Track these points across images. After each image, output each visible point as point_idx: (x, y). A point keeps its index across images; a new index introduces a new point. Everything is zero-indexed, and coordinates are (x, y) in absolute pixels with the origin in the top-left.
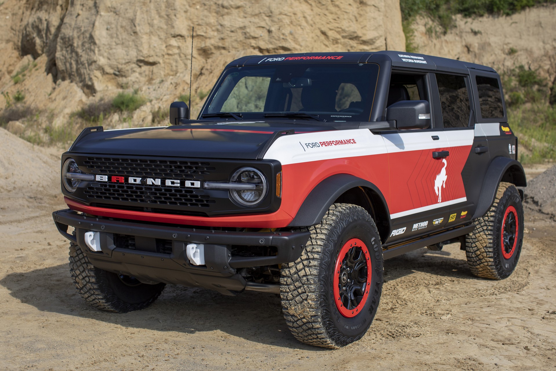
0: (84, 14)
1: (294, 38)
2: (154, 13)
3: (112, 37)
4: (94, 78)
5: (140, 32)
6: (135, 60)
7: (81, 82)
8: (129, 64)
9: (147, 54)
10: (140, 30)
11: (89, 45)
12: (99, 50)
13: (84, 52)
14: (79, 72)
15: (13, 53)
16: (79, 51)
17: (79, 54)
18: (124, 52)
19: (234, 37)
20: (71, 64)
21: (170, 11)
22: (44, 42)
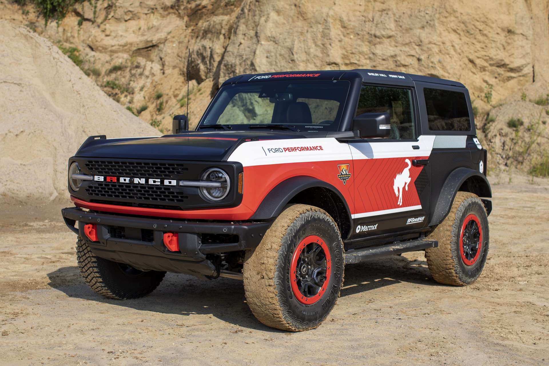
0: (246, 43)
1: (443, 66)
2: (310, 43)
3: (271, 65)
4: (255, 103)
5: (298, 60)
7: (243, 106)
10: (297, 58)
11: (250, 72)
15: (179, 78)
19: (385, 64)
21: (326, 40)
22: (207, 68)
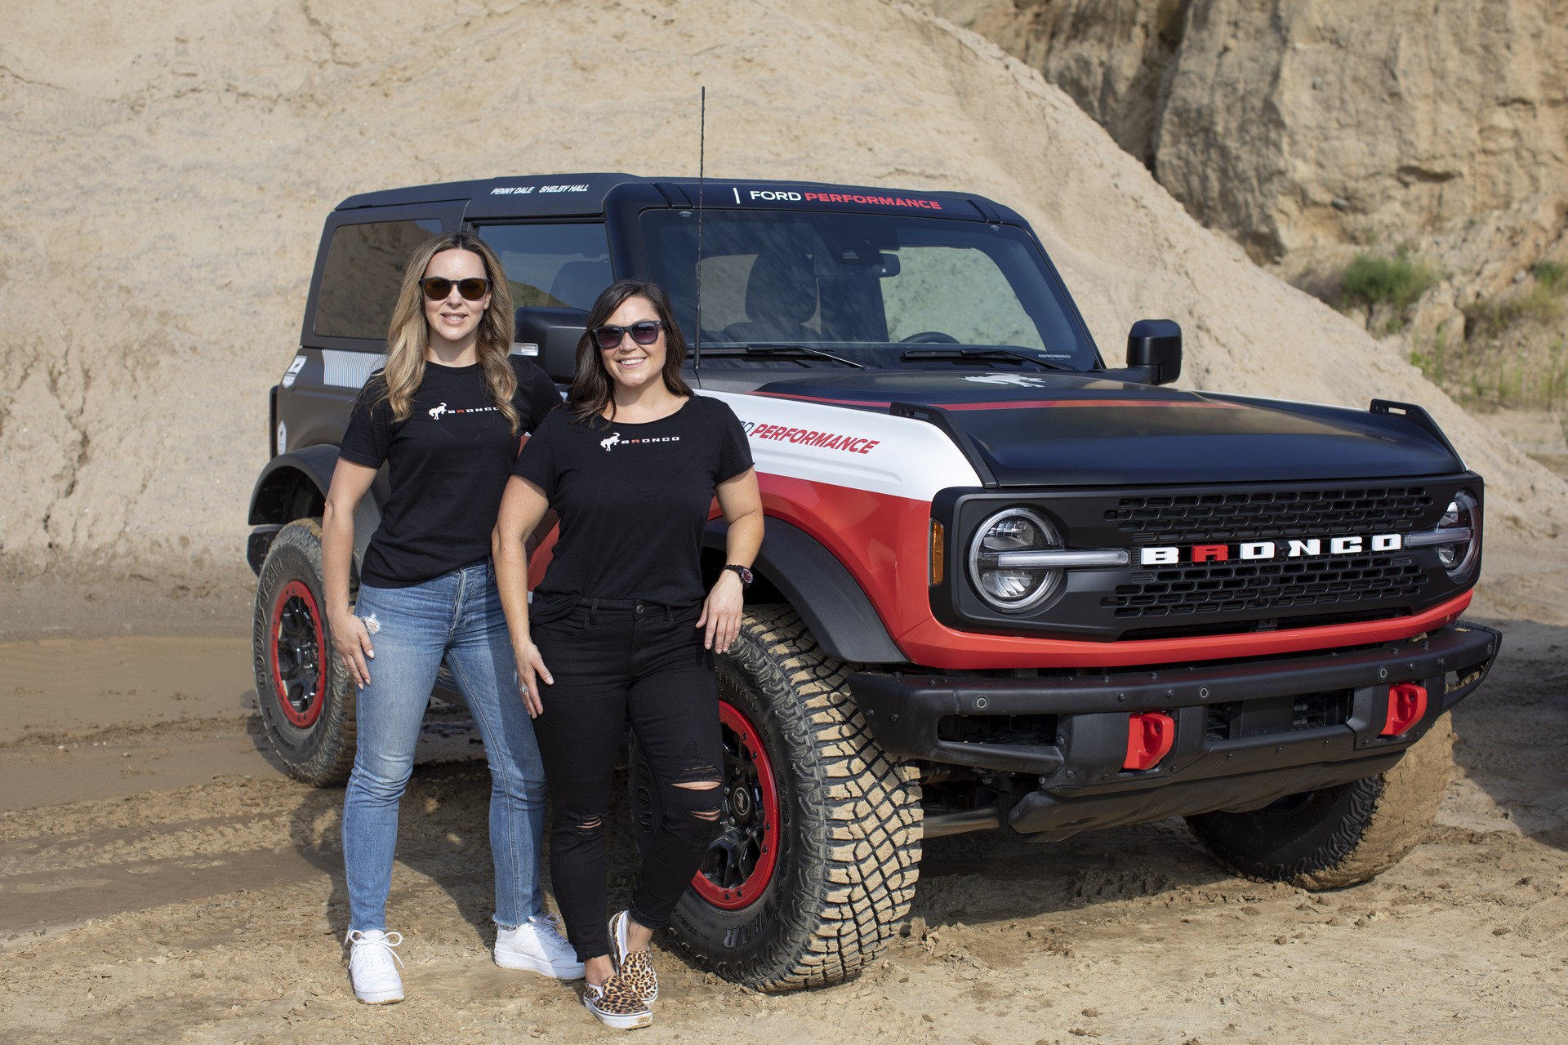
0: (1240, 47)
2: (1446, 44)
3: (1328, 108)
4: (1277, 216)
5: (1410, 93)
6: (1394, 166)
7: (1234, 226)
8: (1378, 177)
9: (1427, 151)
10: (1408, 89)
11: (1263, 129)
12: (1293, 143)
13: (1246, 148)
14: (1231, 199)
16: (1232, 144)
17: (1230, 153)
18: (1362, 146)
20: (1204, 179)
21: (1492, 34)
